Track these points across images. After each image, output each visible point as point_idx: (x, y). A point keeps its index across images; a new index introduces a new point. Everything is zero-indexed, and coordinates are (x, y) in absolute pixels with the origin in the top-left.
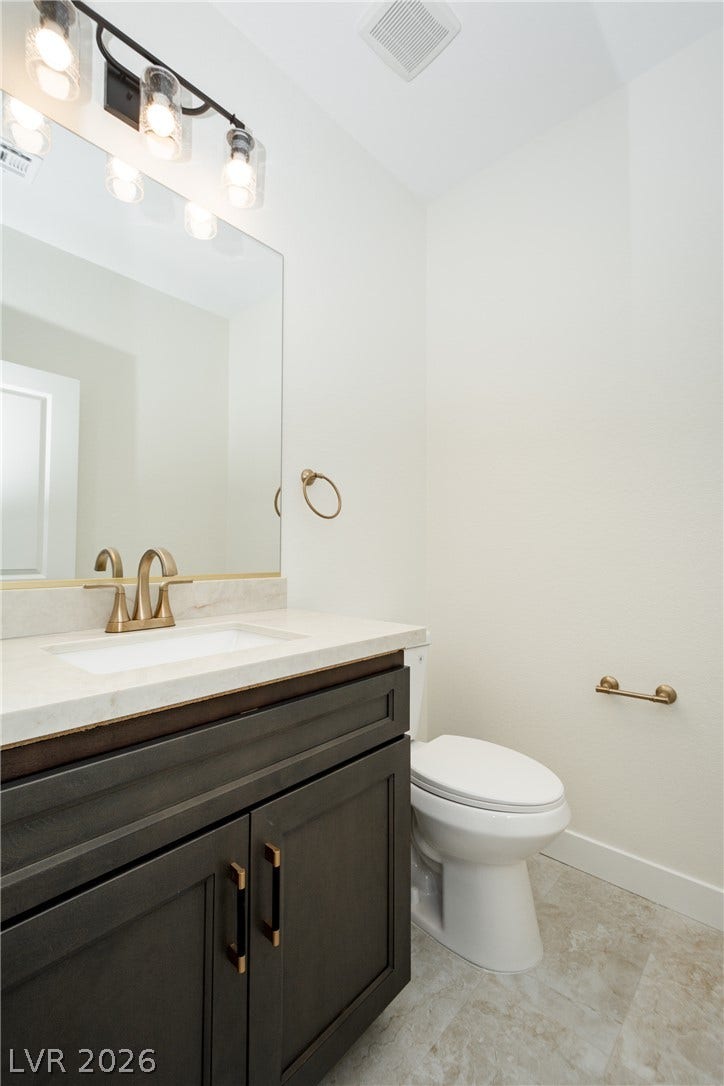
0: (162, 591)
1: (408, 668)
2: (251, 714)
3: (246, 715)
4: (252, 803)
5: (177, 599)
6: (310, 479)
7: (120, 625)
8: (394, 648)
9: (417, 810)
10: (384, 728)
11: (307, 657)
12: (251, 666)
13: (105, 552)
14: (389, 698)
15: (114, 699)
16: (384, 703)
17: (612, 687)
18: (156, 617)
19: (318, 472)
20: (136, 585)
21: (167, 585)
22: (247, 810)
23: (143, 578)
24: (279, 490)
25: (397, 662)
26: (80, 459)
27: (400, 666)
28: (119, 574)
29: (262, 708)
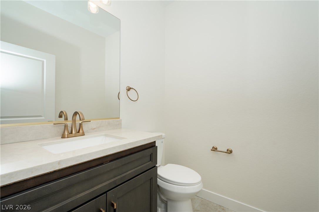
0: (80, 125)
1: (157, 146)
2: (106, 163)
3: (105, 164)
4: (107, 190)
5: (85, 127)
6: (129, 89)
7: (66, 135)
8: (152, 141)
9: (160, 187)
10: (149, 164)
11: (125, 145)
12: (106, 149)
13: (62, 112)
14: (151, 155)
15: (59, 163)
16: (150, 157)
17: (215, 149)
18: (78, 132)
19: (131, 87)
20: (72, 122)
21: (82, 122)
22: (106, 192)
23: (74, 121)
24: (119, 93)
25: (153, 145)
26: (56, 81)
27: (155, 146)
28: (66, 119)
29: (110, 161)
